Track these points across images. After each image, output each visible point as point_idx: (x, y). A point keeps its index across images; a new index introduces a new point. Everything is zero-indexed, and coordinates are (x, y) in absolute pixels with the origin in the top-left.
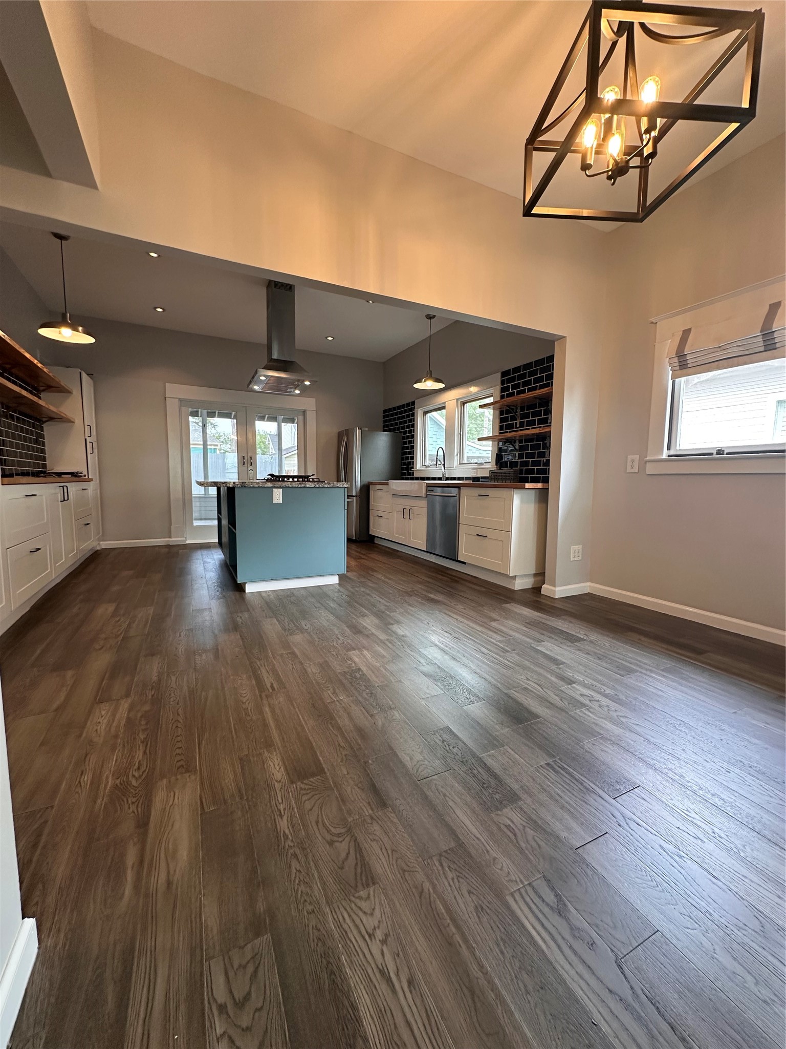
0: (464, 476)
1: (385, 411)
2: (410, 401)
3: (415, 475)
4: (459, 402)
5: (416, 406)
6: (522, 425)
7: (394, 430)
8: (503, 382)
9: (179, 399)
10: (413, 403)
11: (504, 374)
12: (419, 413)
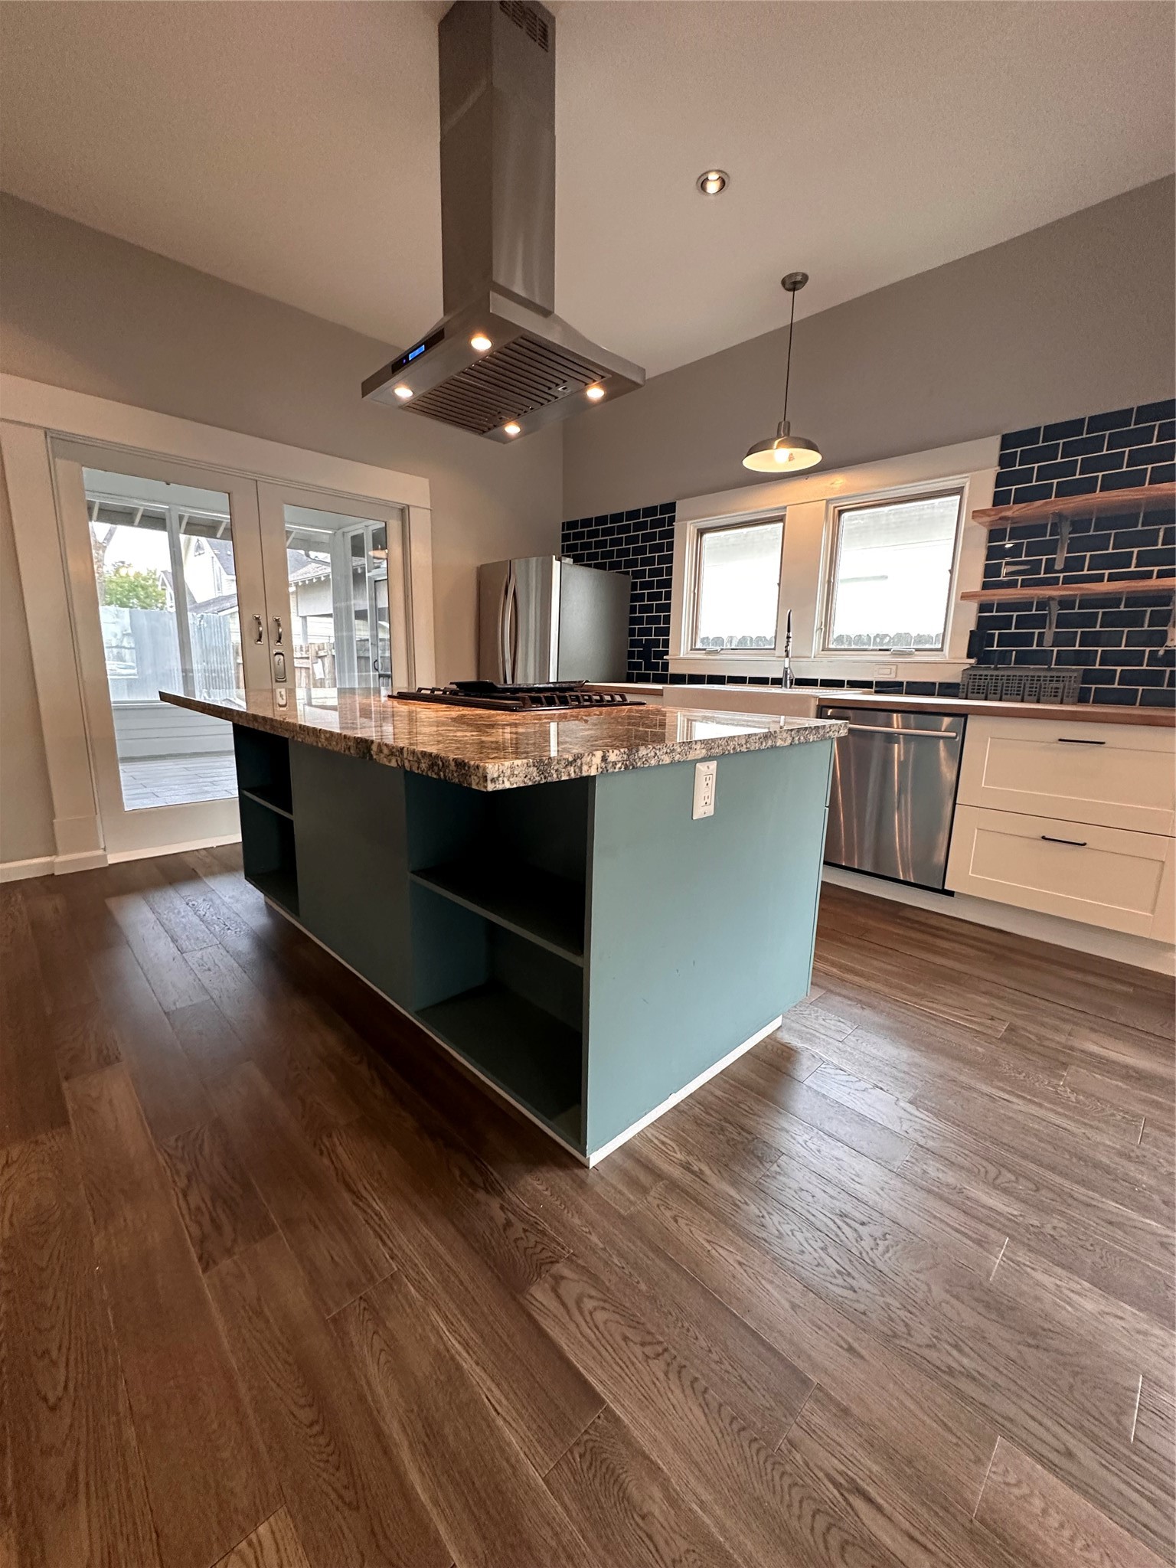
0: (846, 678)
1: (569, 525)
2: (657, 501)
3: (673, 669)
4: (831, 507)
5: (678, 514)
6: (1072, 564)
7: (614, 566)
8: (1004, 461)
9: (47, 431)
10: (670, 508)
11: (1007, 441)
12: (685, 531)
